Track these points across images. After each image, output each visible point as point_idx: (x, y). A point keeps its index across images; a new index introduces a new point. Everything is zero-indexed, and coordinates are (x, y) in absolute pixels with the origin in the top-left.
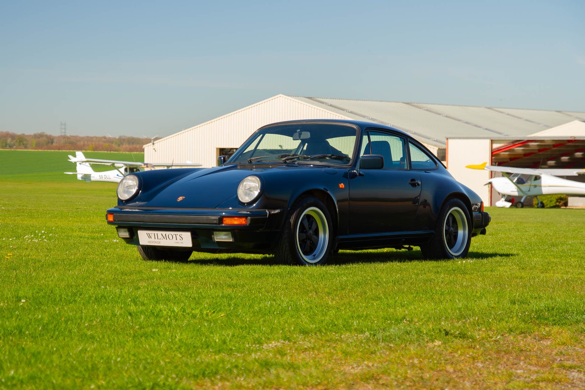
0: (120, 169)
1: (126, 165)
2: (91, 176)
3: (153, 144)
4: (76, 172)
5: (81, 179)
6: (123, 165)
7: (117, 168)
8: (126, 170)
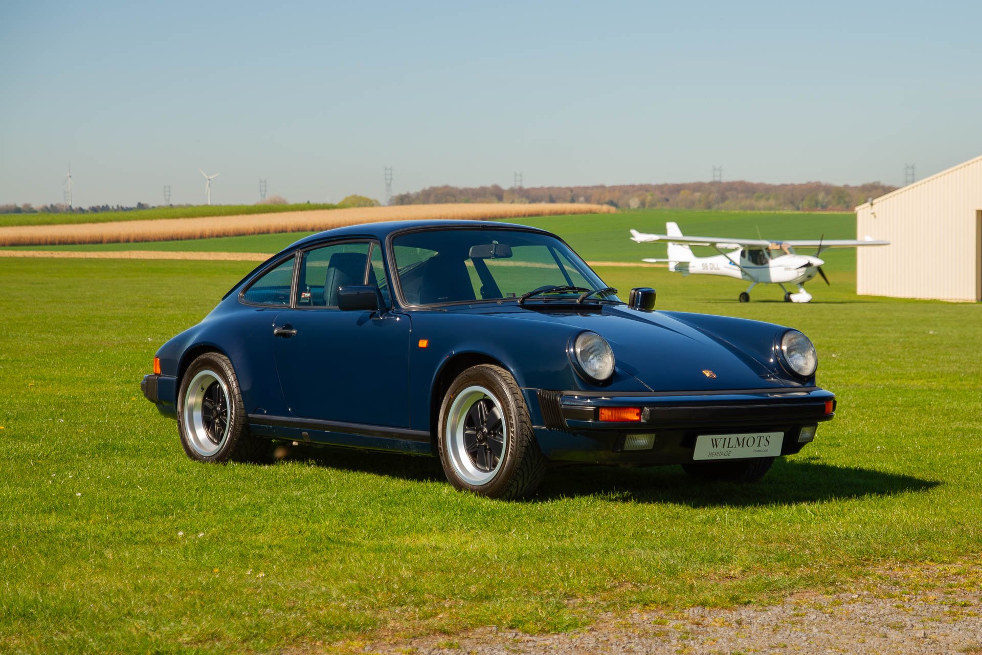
0: (730, 255)
1: (743, 245)
2: (691, 265)
3: (872, 205)
4: (667, 257)
5: (674, 270)
6: (737, 246)
7: (724, 252)
8: (743, 254)
